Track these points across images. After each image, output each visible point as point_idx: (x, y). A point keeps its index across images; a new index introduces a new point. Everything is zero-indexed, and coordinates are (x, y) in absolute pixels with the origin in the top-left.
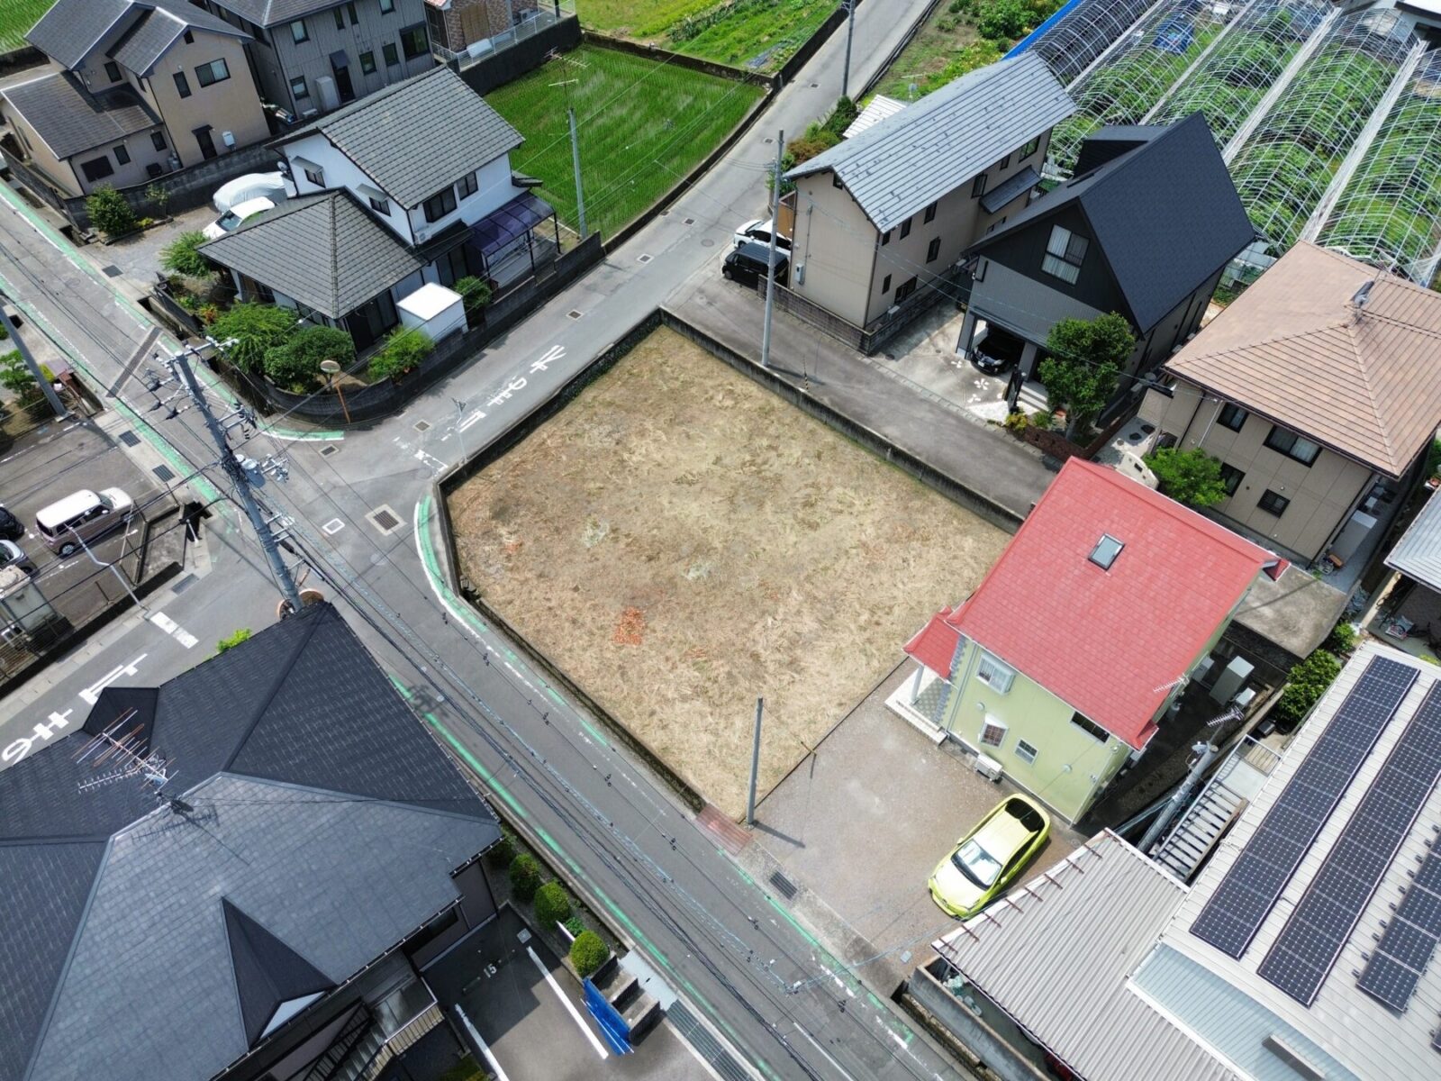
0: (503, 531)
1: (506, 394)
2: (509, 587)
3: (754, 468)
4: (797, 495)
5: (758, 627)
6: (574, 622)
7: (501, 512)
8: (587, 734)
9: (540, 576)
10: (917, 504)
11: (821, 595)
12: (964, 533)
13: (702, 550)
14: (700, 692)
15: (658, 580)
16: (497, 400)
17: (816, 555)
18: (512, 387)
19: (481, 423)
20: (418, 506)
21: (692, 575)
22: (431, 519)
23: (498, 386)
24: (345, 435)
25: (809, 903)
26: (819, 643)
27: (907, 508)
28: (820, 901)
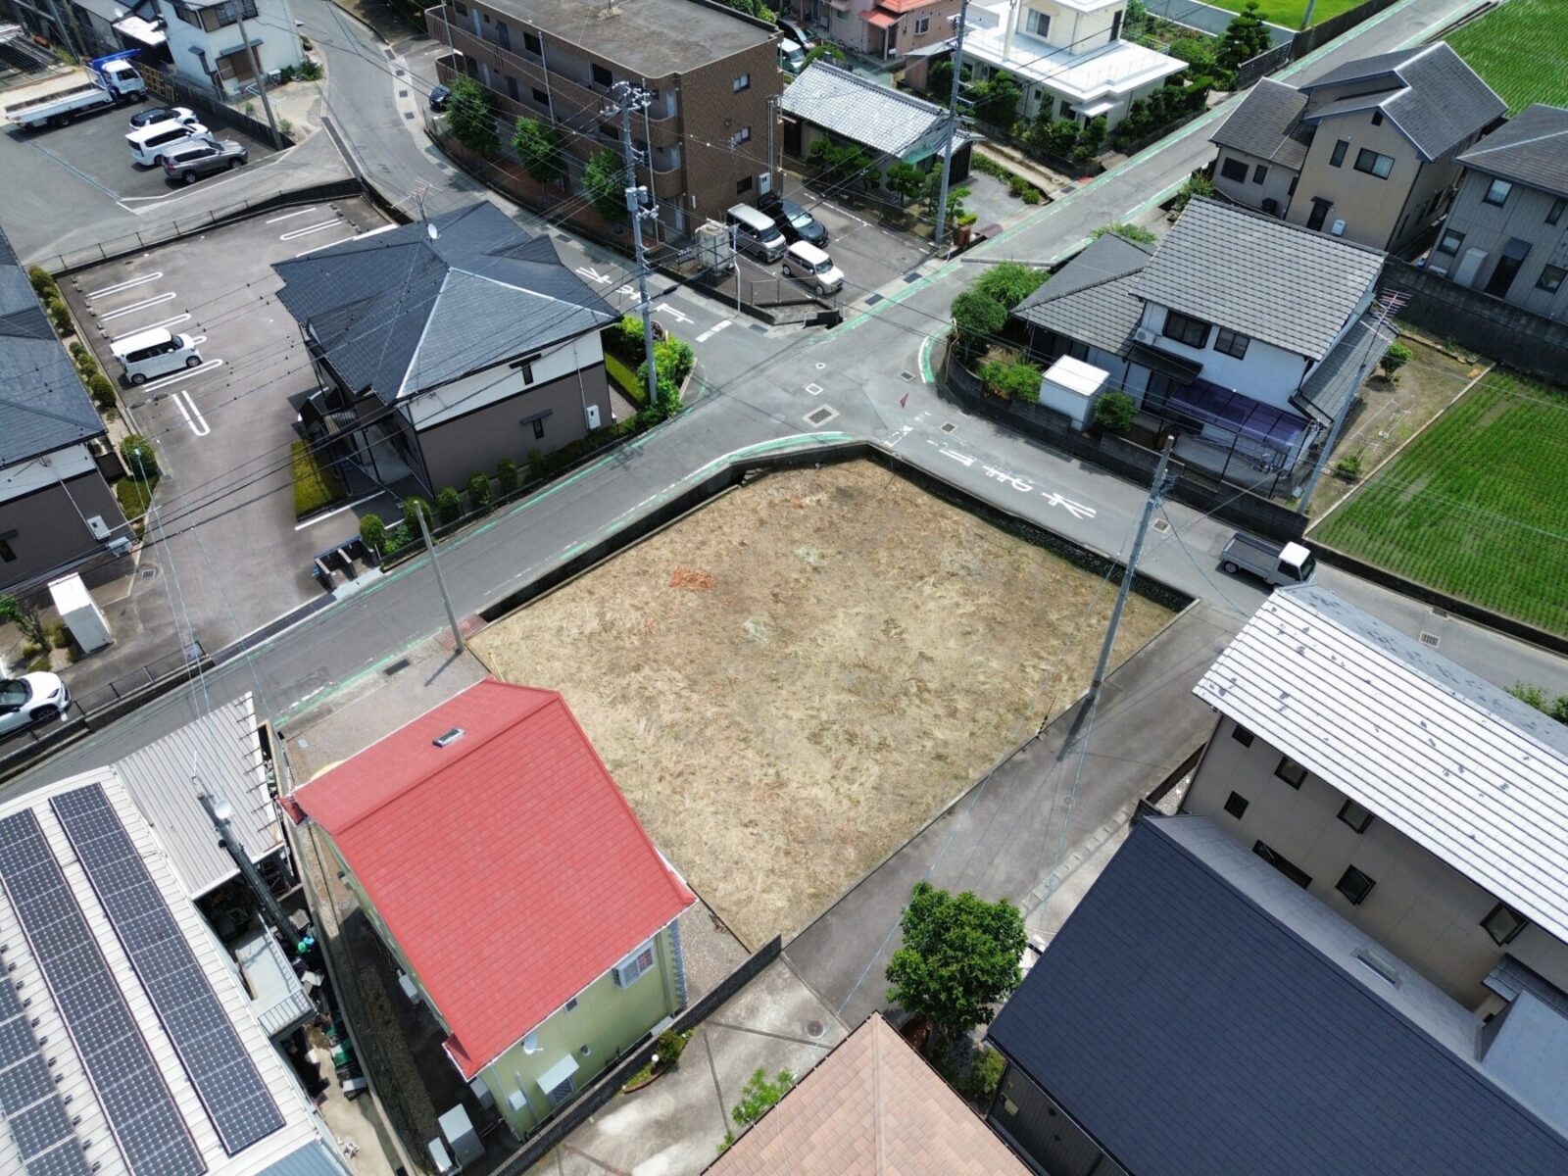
0: (823, 496)
1: (1003, 477)
2: (749, 502)
3: (914, 690)
4: (867, 727)
5: (676, 674)
6: (703, 543)
7: (843, 494)
8: (574, 547)
9: (762, 522)
10: (851, 853)
11: (709, 732)
12: (795, 901)
13: (785, 635)
14: (607, 628)
15: (748, 602)
16: (992, 472)
17: (768, 735)
18: (1017, 481)
19: (959, 465)
20: (839, 433)
21: (748, 625)
22: (821, 443)
23: (1016, 472)
24: (929, 384)
25: (375, 683)
26: (643, 722)
27: (844, 841)
28: (373, 690)
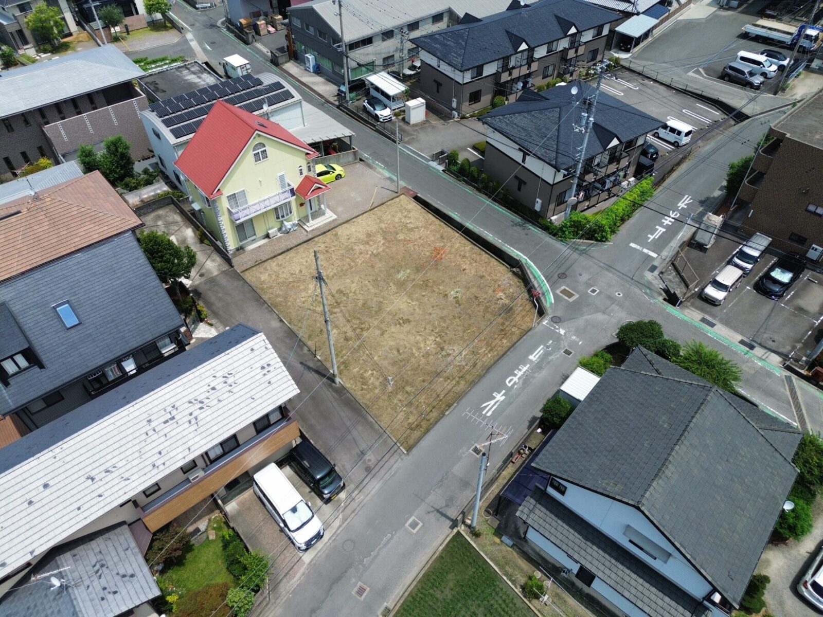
0: (505, 301)
1: (520, 374)
5: (381, 250)
6: (464, 257)
7: (508, 309)
8: (456, 215)
9: (482, 277)
13: (401, 285)
14: (409, 230)
15: (424, 272)
16: (524, 369)
18: (516, 379)
19: (531, 353)
20: (553, 301)
22: (543, 294)
23: (526, 380)
25: (384, 176)
26: (355, 241)
28: (380, 176)
